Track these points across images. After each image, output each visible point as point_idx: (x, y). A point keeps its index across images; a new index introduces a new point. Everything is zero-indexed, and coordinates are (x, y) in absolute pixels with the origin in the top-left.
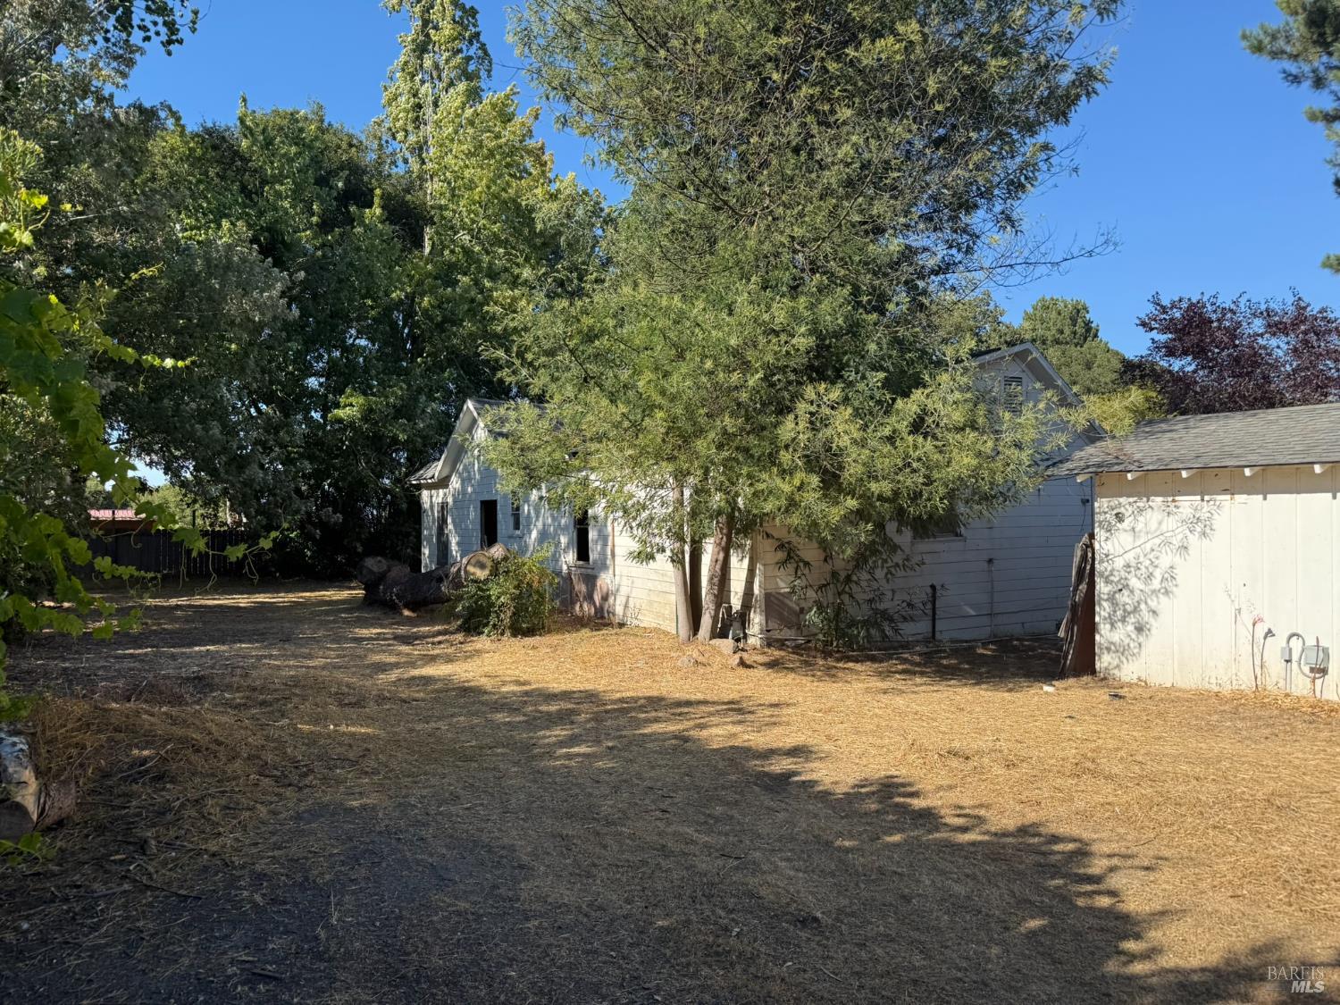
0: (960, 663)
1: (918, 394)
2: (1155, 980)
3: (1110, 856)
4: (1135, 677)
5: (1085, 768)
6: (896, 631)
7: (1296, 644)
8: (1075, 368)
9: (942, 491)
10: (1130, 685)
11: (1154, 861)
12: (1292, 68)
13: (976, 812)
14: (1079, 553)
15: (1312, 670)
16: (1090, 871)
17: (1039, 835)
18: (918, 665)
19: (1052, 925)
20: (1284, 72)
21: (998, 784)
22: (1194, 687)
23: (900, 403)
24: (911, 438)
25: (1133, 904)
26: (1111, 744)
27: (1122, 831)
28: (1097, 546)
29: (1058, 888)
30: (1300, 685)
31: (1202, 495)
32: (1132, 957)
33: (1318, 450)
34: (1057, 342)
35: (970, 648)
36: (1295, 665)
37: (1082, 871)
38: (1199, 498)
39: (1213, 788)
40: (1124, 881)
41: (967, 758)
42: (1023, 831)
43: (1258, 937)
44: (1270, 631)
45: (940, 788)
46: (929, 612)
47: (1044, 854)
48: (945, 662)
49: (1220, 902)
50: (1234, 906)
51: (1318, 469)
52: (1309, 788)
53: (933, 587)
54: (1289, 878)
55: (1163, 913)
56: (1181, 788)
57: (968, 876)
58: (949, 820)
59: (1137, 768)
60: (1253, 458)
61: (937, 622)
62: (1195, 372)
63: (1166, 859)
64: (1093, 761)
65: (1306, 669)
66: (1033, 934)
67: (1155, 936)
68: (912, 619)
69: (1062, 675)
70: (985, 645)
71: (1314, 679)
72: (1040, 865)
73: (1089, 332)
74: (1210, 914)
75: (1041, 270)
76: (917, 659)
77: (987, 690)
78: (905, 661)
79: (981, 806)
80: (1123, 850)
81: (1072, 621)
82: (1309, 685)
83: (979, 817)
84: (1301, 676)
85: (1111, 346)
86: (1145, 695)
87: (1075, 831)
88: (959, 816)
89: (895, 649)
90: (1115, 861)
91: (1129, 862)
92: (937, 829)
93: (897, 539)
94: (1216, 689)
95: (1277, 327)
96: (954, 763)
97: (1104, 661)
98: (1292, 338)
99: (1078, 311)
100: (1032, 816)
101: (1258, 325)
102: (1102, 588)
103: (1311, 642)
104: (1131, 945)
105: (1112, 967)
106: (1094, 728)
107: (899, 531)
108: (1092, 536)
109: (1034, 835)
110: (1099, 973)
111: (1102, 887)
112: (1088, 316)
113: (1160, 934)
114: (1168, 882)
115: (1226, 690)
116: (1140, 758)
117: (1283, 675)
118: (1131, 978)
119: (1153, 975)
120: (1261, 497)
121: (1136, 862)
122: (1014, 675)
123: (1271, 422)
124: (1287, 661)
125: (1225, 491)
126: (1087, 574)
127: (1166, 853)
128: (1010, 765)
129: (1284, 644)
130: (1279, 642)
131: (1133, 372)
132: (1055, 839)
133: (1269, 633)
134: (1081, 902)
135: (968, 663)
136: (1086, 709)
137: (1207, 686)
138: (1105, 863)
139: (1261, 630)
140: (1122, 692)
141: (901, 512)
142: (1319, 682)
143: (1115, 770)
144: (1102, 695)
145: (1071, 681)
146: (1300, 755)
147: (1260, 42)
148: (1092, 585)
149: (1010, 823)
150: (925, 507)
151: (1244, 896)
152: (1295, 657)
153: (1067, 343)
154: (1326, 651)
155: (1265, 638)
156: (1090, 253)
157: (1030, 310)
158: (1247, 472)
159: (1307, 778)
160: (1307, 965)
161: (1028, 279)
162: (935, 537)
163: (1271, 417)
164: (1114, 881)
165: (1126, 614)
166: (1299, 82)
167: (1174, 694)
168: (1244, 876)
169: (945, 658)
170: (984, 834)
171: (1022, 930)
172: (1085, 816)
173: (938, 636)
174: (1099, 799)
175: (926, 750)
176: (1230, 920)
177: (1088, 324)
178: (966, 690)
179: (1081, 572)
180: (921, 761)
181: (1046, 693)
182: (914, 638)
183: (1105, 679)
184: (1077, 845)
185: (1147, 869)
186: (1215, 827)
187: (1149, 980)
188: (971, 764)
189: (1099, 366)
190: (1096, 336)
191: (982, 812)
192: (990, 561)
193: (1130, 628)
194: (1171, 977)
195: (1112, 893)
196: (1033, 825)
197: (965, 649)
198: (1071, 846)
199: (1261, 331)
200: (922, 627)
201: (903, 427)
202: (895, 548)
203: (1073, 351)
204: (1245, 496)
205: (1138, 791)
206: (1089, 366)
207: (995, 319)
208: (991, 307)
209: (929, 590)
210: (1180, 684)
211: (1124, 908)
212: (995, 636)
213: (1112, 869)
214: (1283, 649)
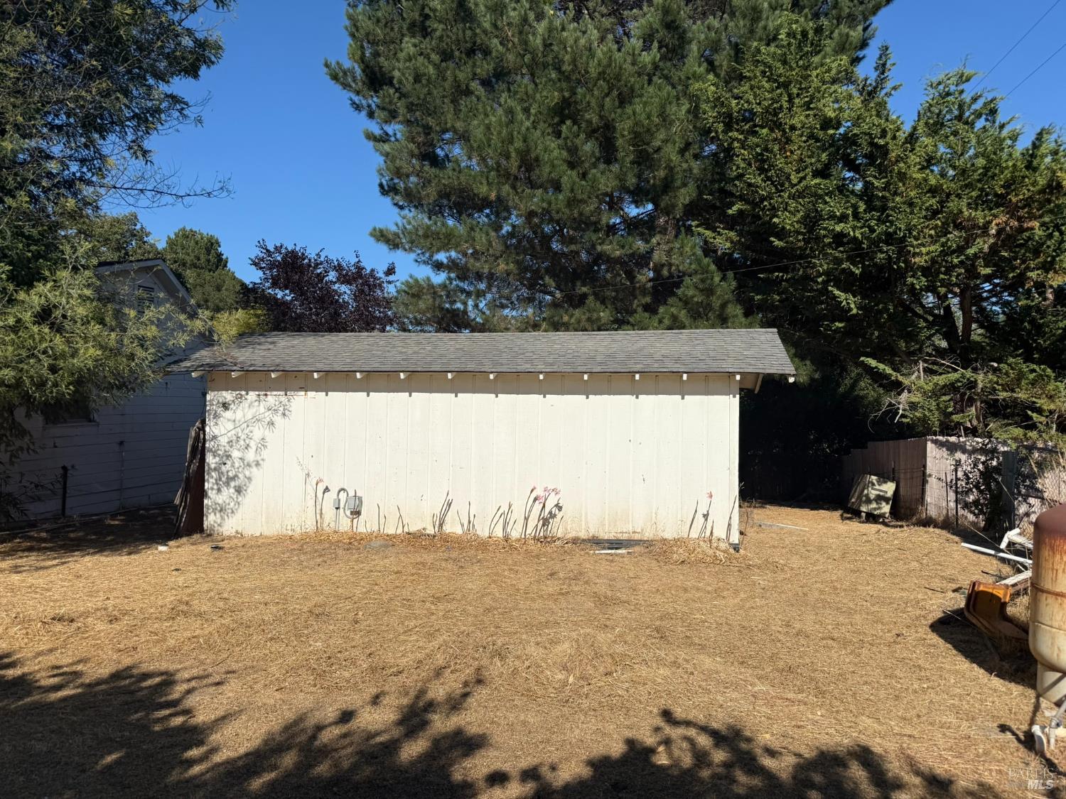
0: (87, 534)
1: (40, 287)
2: (208, 775)
3: (189, 680)
4: (234, 531)
5: (181, 610)
6: (23, 512)
7: (343, 496)
8: (208, 288)
9: (68, 379)
10: (230, 538)
11: (224, 676)
12: (356, 99)
13: (74, 668)
14: (193, 434)
15: (352, 513)
16: (170, 698)
17: (132, 676)
18: (44, 540)
19: (127, 755)
20: (351, 100)
21: (99, 639)
22: (276, 533)
23: (22, 296)
24: (35, 329)
25: (202, 717)
26: (205, 587)
27: (203, 657)
28: (207, 429)
29: (138, 720)
30: (345, 524)
31: (286, 390)
32: (191, 763)
33: (359, 363)
34: (194, 266)
35: (99, 520)
36: (341, 510)
37: (163, 699)
38: (283, 393)
39: (274, 609)
40: (198, 699)
41: (72, 621)
42: (116, 676)
43: (290, 716)
44: (327, 488)
45: (39, 654)
46: (61, 491)
47: (132, 693)
48: (72, 535)
49: (270, 697)
50: (278, 697)
51: (358, 375)
52: (338, 597)
53: (64, 468)
54: (316, 667)
55: (224, 718)
56: (251, 614)
57: (53, 732)
58: (43, 683)
59: (221, 604)
60: (320, 366)
61: (68, 501)
62: (292, 301)
63: (234, 672)
64: (187, 603)
65: (348, 513)
66: (109, 767)
67: (215, 738)
68: (39, 499)
69: (177, 536)
70: (113, 517)
71: (353, 519)
72: (127, 703)
73: (220, 262)
74: (259, 708)
75: (167, 199)
76: (44, 535)
77: (107, 556)
78: (31, 538)
79: (79, 662)
80: (201, 673)
81: (186, 490)
82: (350, 524)
83: (75, 673)
84: (345, 518)
85: (237, 275)
86: (239, 545)
87: (164, 666)
88: (54, 676)
89: (21, 528)
90: (193, 684)
91: (205, 681)
92: (29, 694)
93: (26, 424)
94: (290, 533)
95: (345, 278)
96: (58, 627)
97: (210, 520)
98: (353, 287)
99: (212, 244)
100: (127, 661)
101: (332, 276)
102: (211, 460)
103: (352, 494)
104: (194, 753)
105: (175, 776)
106: (194, 576)
107: (28, 416)
108: (203, 422)
109: (127, 678)
110: (162, 785)
111: (178, 709)
112: (220, 249)
113: (219, 735)
114: (232, 691)
115: (297, 534)
116: (225, 595)
117: (334, 519)
118: (188, 781)
119: (207, 772)
120: (324, 393)
121: (210, 680)
122: (137, 540)
123: (333, 342)
124: (337, 508)
125: (301, 389)
126: (199, 451)
127: (234, 666)
128: (113, 620)
129: (336, 497)
130: (331, 496)
131: (248, 295)
132: (146, 676)
133: (327, 490)
134: (157, 728)
135: (95, 534)
136: (193, 562)
137: (285, 532)
138: (185, 687)
139: (321, 488)
140: (221, 544)
141: (27, 398)
142: (355, 521)
143: (204, 608)
144: (206, 548)
145: (184, 540)
146: (337, 574)
147: (337, 74)
148: (203, 460)
149: (105, 672)
150: (52, 392)
151: (285, 687)
152: (342, 506)
153: (202, 268)
154: (360, 499)
155: (324, 493)
156: (209, 194)
157: (173, 236)
158: (316, 375)
159: (340, 590)
160: (319, 728)
161: (155, 205)
162: (65, 421)
163: (334, 338)
164: (190, 702)
165: (230, 479)
166: (360, 110)
167: (261, 541)
168: (287, 672)
169: (72, 532)
170: (78, 687)
171: (99, 767)
172: (174, 651)
173: (68, 512)
174: (188, 634)
175: (30, 620)
176: (274, 709)
177: (219, 255)
178: (87, 558)
179: (194, 448)
180: (24, 631)
181: (161, 552)
182: (43, 516)
183: (210, 535)
184: (164, 677)
185: (218, 684)
186: (271, 639)
187: (204, 778)
188: (75, 625)
189: (226, 290)
190: (225, 266)
191: (79, 667)
192: (121, 443)
193: (232, 490)
194: (221, 769)
195: (187, 712)
196: (129, 668)
197: (95, 522)
198: (157, 680)
199: (334, 280)
200: (53, 505)
201: (27, 317)
202: (23, 433)
203: (207, 275)
204: (314, 393)
205: (219, 622)
206: (219, 289)
207: (141, 239)
208: (138, 227)
209: (61, 471)
210: (266, 533)
211: (193, 721)
212: (123, 508)
213: (189, 692)
214: (335, 500)
